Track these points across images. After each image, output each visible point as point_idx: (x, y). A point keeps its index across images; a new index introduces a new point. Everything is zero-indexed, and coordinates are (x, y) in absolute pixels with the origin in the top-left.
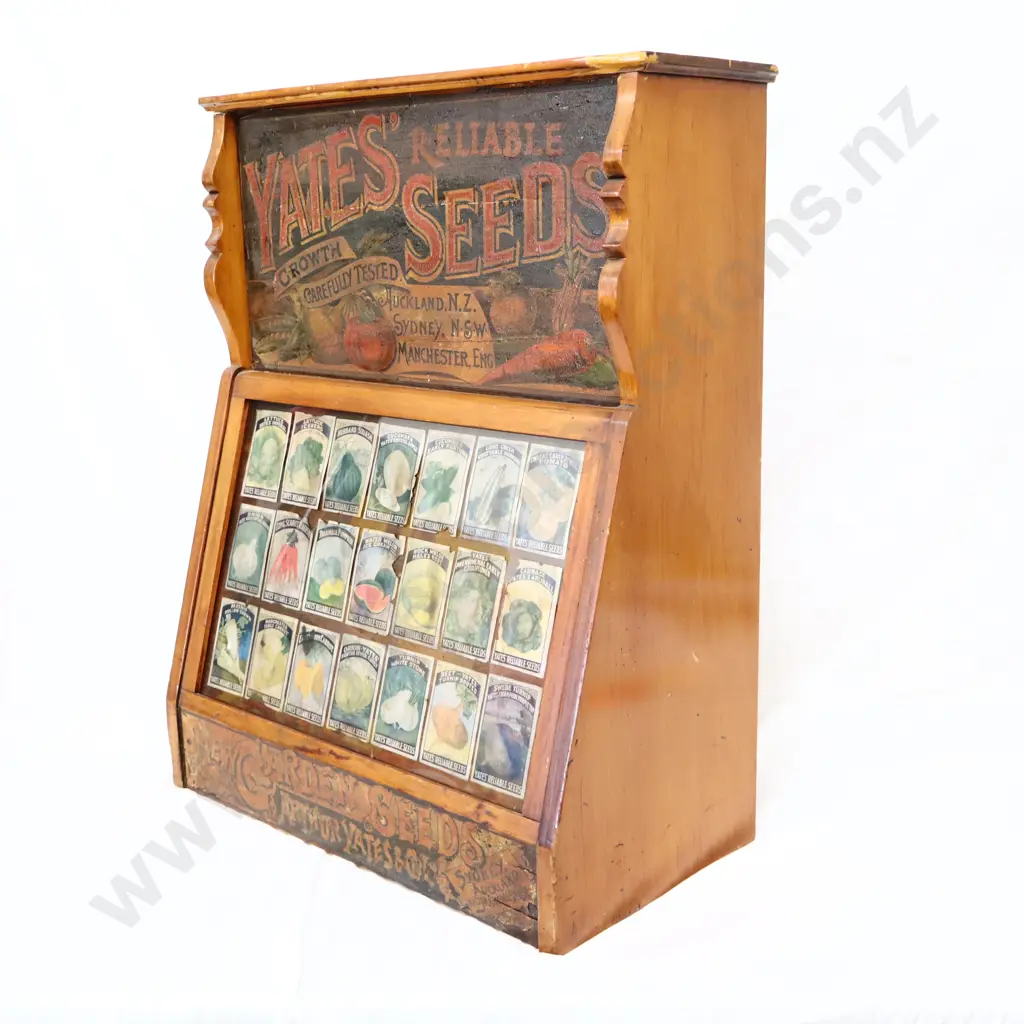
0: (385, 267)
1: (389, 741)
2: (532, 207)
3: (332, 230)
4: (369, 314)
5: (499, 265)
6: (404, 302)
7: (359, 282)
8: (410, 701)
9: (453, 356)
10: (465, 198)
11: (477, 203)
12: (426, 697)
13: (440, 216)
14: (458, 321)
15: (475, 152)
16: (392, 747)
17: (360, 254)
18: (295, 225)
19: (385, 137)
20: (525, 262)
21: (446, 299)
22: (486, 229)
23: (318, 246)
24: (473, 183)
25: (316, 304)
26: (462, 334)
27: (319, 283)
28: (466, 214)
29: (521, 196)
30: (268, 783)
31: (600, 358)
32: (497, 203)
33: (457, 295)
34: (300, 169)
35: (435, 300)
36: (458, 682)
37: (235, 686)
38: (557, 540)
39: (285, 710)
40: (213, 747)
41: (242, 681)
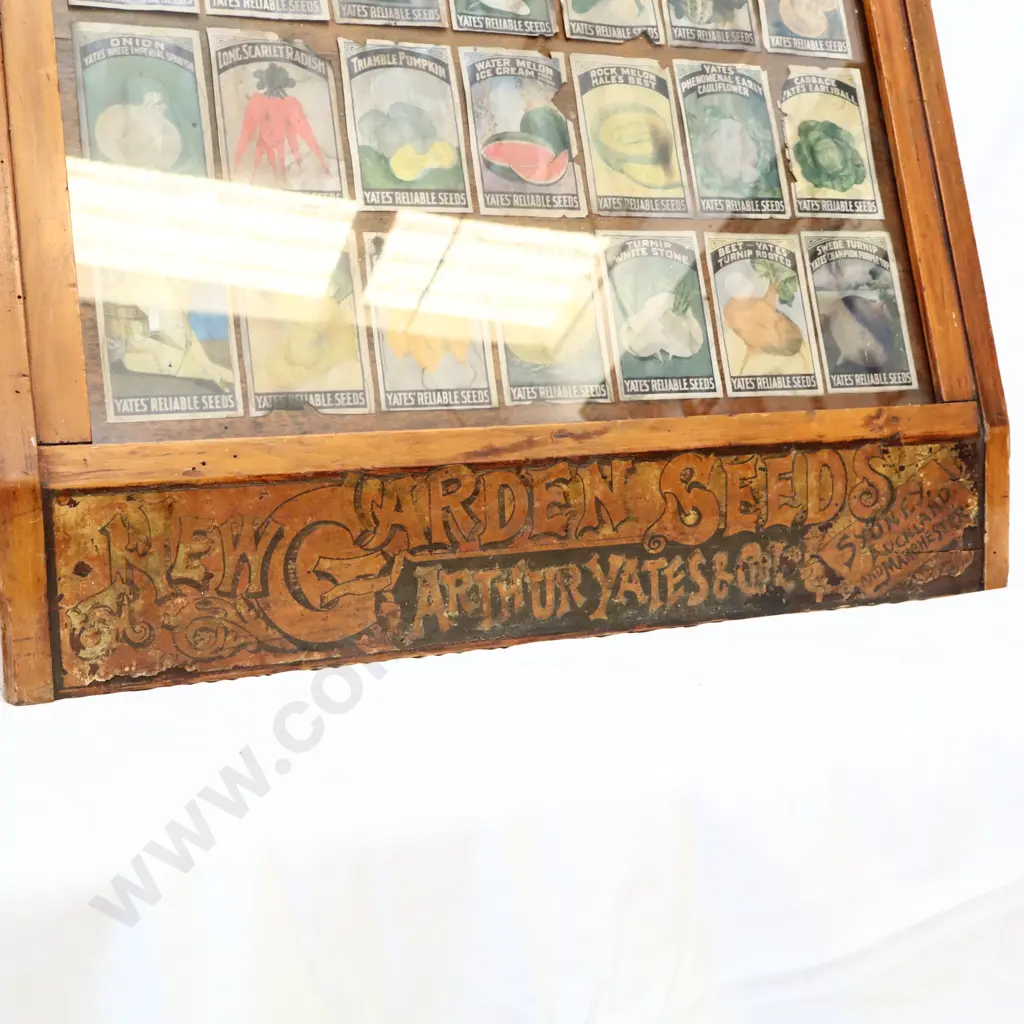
1: (656, 384)
8: (675, 309)
12: (704, 293)
16: (667, 391)
30: (376, 563)
36: (753, 257)
37: (209, 400)
38: (833, 35)
39: (384, 408)
40: (183, 550)
41: (231, 386)
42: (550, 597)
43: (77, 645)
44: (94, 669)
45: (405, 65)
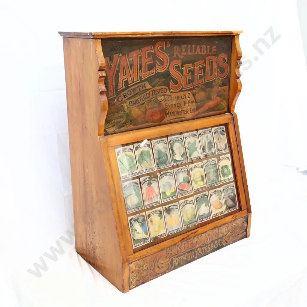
0: (163, 89)
1: (203, 219)
2: (208, 68)
3: (142, 80)
4: (156, 105)
5: (199, 84)
6: (169, 99)
7: (153, 95)
8: (205, 205)
9: (184, 111)
10: (190, 66)
11: (193, 68)
12: (209, 202)
13: (182, 72)
14: (186, 101)
15: (194, 54)
16: (205, 220)
17: (153, 86)
18: (126, 79)
19: (165, 49)
20: (205, 82)
21: (183, 96)
22: (196, 74)
23: (136, 86)
24: (193, 62)
25: (135, 106)
26: (187, 105)
27: (136, 98)
28: (189, 71)
29: (205, 65)
30: (168, 260)
31: (222, 103)
32: (199, 67)
33: (186, 94)
34: (130, 60)
35: (179, 97)
36: (216, 193)
37: (146, 241)
38: (226, 148)
39: (168, 235)
40: (145, 266)
41: (148, 238)
42: (190, 257)
43: (131, 283)
44: (133, 285)
45: (167, 175)
